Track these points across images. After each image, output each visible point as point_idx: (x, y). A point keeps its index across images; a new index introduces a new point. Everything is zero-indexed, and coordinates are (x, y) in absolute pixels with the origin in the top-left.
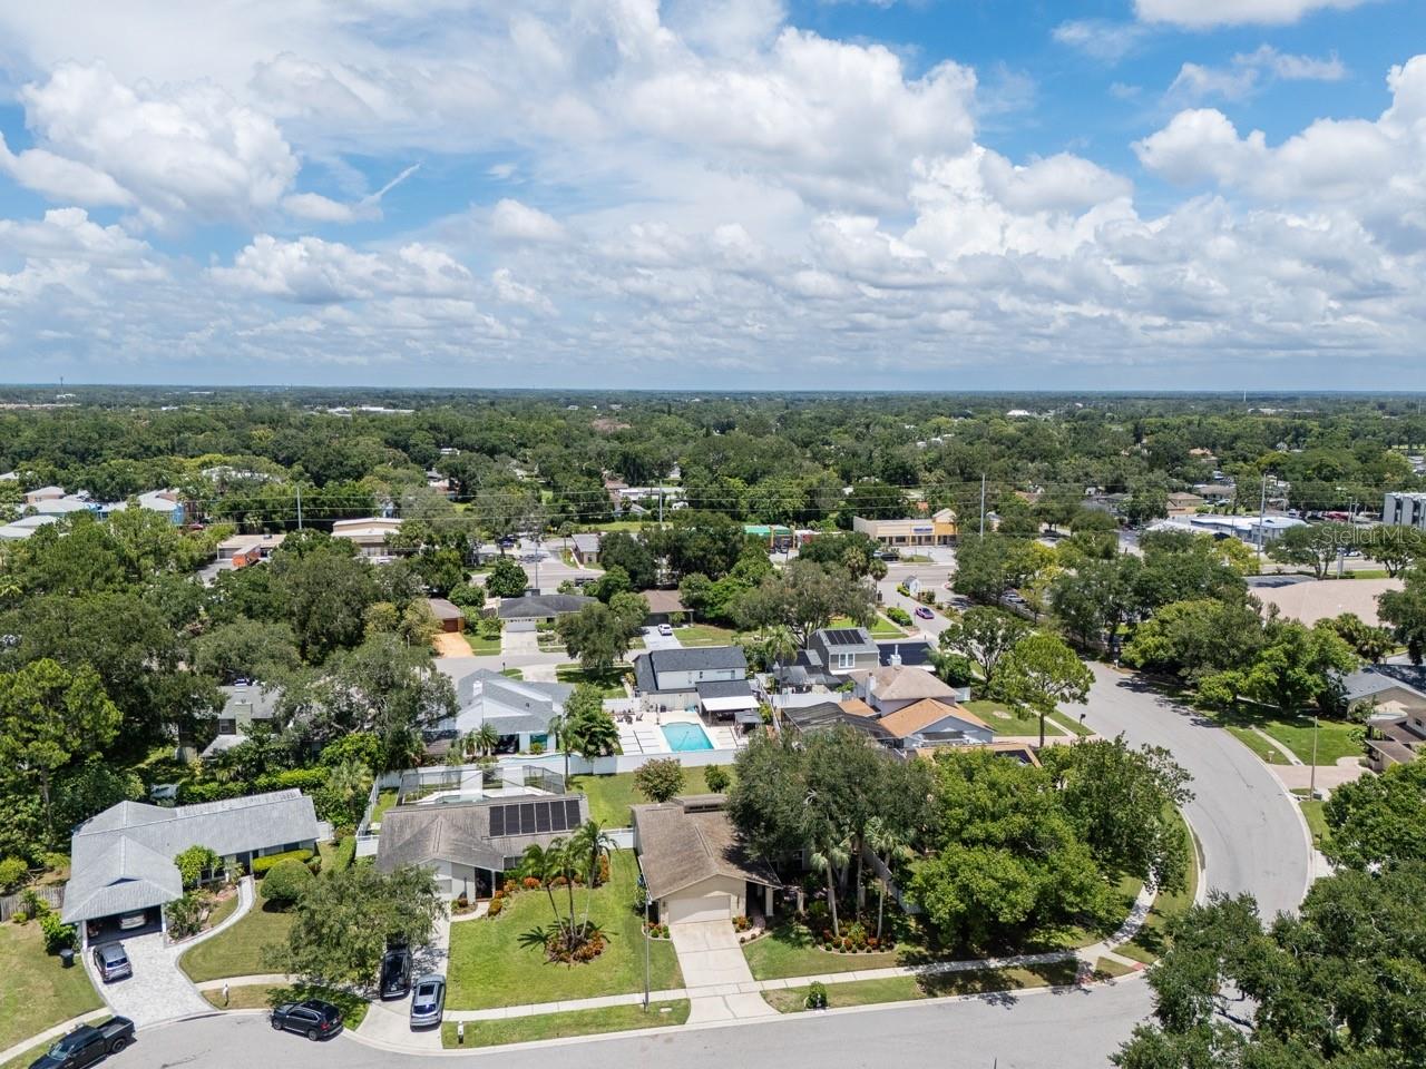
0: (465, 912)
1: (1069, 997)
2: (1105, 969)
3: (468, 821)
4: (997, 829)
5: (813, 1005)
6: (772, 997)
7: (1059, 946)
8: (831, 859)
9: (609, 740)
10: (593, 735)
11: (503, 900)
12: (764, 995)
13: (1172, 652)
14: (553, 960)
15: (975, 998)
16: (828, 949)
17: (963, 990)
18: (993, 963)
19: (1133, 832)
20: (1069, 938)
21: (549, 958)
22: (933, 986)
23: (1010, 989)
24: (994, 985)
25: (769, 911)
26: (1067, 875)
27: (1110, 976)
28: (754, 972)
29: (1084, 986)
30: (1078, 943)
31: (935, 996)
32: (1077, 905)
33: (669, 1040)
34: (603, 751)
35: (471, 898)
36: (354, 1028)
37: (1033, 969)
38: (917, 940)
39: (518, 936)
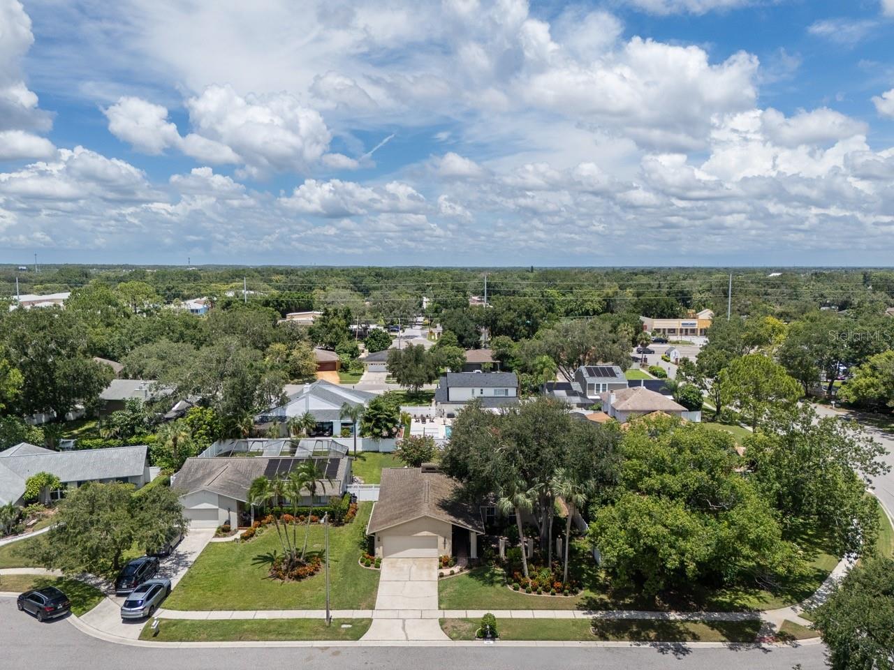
0: (225, 536)
1: (747, 654)
2: (789, 631)
3: (249, 468)
4: (673, 482)
5: (483, 635)
6: (449, 625)
7: (744, 607)
8: (516, 504)
9: (390, 425)
10: (378, 420)
11: (258, 529)
12: (442, 622)
13: (882, 389)
14: (272, 576)
15: (648, 645)
16: (516, 589)
17: (635, 637)
18: (673, 616)
19: (822, 499)
20: (756, 600)
21: (270, 574)
22: (604, 631)
23: (685, 640)
24: (669, 636)
25: (474, 554)
26: (743, 527)
27: (793, 638)
28: (440, 602)
29: (764, 645)
30: (764, 606)
31: (607, 639)
32: (753, 559)
33: (337, 653)
34: (385, 433)
35: (234, 525)
36: (79, 615)
37: (712, 624)
38: (603, 589)
39: (255, 556)
